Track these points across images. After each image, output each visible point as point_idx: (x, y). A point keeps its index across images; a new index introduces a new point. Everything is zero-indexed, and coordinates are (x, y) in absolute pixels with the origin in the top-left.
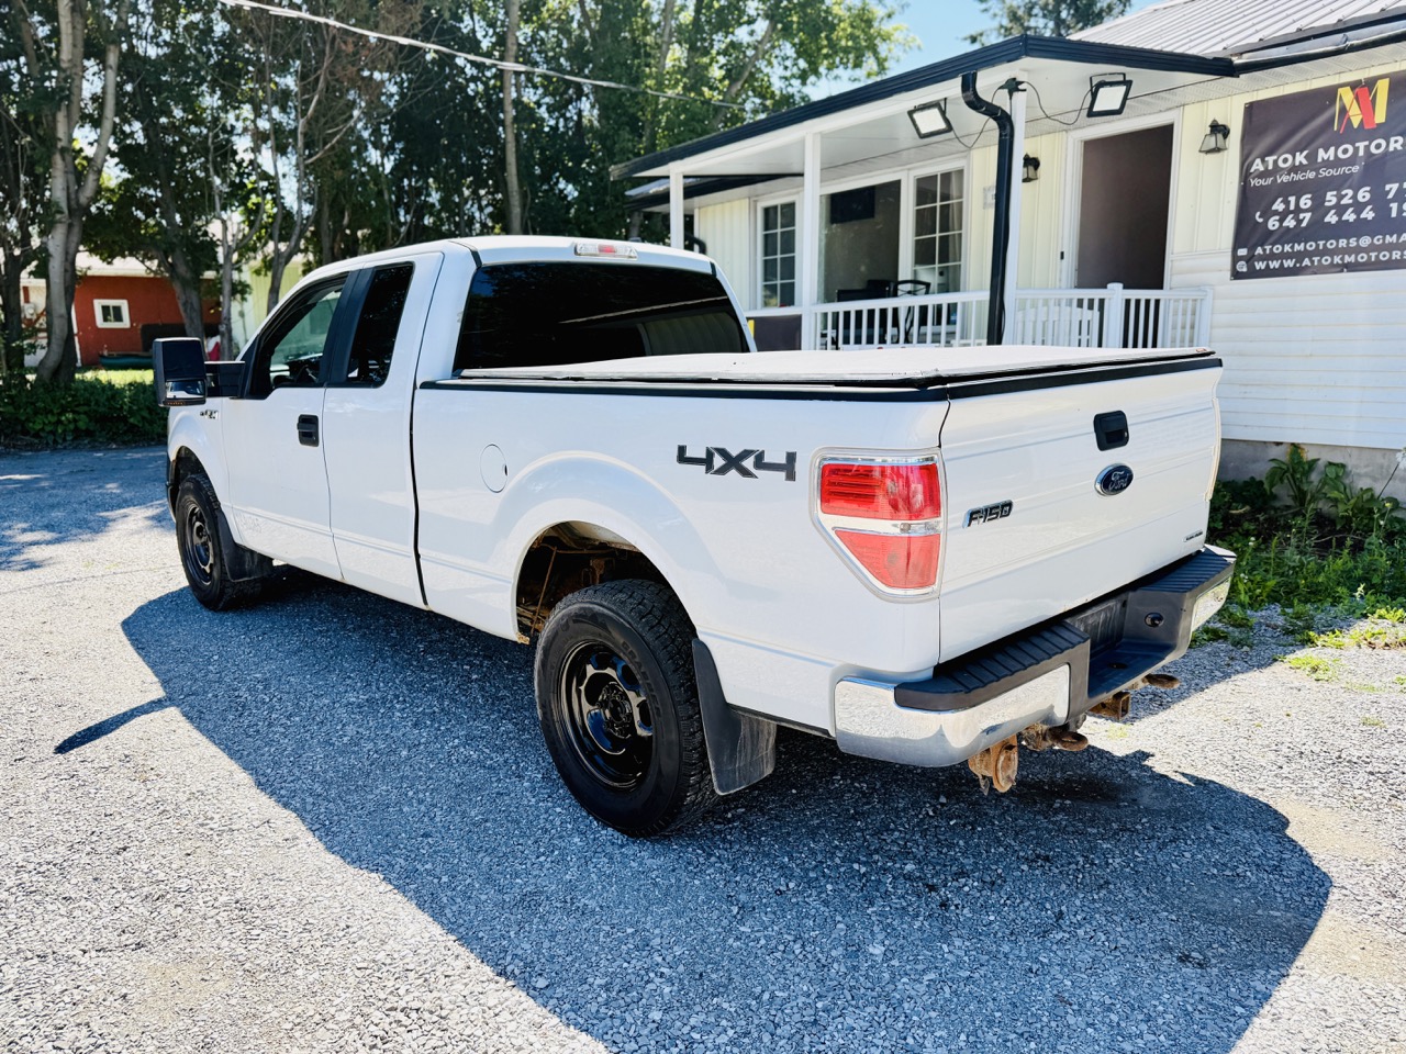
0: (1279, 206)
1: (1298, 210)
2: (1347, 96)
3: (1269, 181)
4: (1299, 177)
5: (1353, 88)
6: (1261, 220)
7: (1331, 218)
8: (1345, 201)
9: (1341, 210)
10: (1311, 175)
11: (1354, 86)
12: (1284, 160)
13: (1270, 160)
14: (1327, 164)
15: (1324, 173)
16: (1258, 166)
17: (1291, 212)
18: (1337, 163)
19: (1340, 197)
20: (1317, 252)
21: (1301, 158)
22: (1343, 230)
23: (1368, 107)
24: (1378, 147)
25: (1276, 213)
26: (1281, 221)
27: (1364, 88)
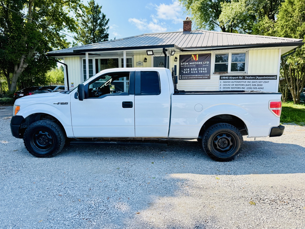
2: (193, 56)
3: (183, 66)
4: (187, 66)
7: (192, 72)
12: (185, 64)
13: (183, 63)
16: (182, 64)
17: (187, 71)
19: (193, 69)
22: (193, 74)
23: (196, 58)
27: (195, 55)
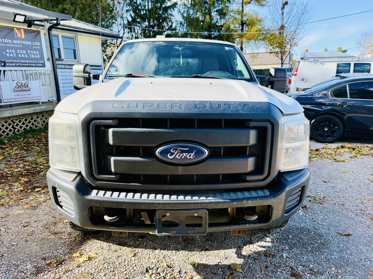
0: (8, 51)
1: (13, 53)
3: (4, 45)
4: (11, 45)
5: (17, 29)
6: (5, 54)
7: (20, 56)
8: (21, 53)
9: (21, 54)
10: (13, 45)
11: (17, 28)
12: (6, 41)
13: (3, 40)
14: (15, 44)
15: (16, 46)
17: (11, 53)
18: (17, 44)
19: (20, 52)
20: (19, 63)
21: (10, 41)
22: (23, 58)
23: (21, 34)
24: (24, 43)
25: (8, 53)
26: (10, 55)
27: (19, 30)
